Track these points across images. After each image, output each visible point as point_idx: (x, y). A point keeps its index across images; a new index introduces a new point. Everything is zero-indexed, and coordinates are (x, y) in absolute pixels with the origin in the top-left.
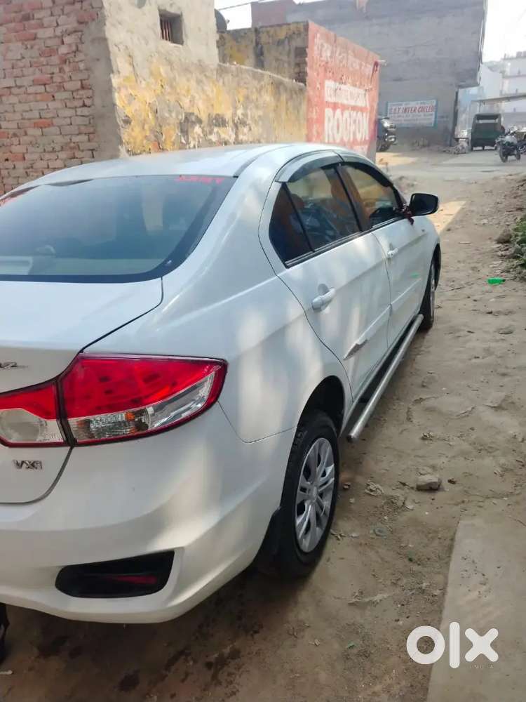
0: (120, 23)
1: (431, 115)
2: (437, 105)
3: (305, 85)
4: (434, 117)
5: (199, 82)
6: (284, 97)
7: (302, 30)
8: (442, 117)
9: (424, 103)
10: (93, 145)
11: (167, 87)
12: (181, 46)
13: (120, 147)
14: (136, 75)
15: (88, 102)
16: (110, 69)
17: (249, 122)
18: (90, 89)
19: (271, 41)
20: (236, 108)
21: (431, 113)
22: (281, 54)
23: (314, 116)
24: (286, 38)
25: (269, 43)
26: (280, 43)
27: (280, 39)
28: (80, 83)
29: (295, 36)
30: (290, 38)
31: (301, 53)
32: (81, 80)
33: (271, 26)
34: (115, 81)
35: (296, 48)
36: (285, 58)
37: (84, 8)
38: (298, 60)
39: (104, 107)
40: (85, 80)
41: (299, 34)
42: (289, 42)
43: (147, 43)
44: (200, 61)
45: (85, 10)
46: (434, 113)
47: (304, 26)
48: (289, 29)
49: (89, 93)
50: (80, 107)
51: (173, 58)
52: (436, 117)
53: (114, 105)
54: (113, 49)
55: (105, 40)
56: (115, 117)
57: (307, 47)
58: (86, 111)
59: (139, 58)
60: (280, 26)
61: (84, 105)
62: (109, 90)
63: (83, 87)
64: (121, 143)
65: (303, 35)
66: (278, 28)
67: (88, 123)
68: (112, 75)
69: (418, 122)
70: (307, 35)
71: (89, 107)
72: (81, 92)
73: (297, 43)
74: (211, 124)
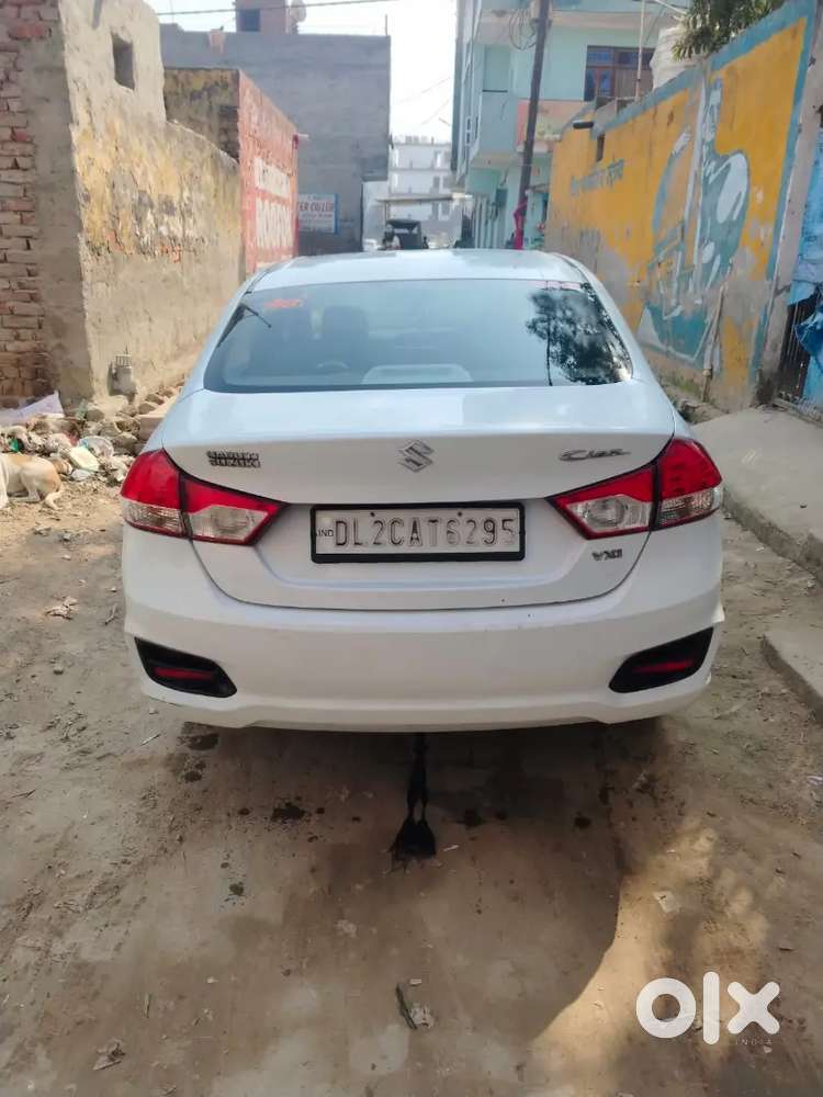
0: (78, 49)
1: (330, 216)
2: (337, 202)
3: (238, 161)
4: (333, 218)
5: (150, 146)
6: (222, 177)
7: (229, 80)
8: (346, 221)
9: (319, 199)
10: (31, 230)
11: (121, 150)
12: (131, 90)
13: (79, 236)
14: (94, 130)
15: (23, 162)
16: (68, 118)
17: (194, 210)
18: (31, 142)
19: (180, 91)
20: (182, 190)
21: (328, 213)
22: (196, 112)
23: (247, 207)
24: (204, 89)
25: (177, 94)
26: (194, 96)
27: (194, 91)
28: (9, 132)
29: (219, 89)
30: (210, 90)
31: (230, 114)
32: (12, 128)
33: (180, 69)
34: (76, 135)
35: (221, 107)
36: (203, 119)
37: (23, 16)
38: (225, 124)
39: (53, 172)
40: (17, 128)
41: (225, 86)
42: (209, 96)
43: (102, 83)
44: (149, 115)
45: (26, 20)
46: (333, 214)
47: (233, 75)
48: (210, 77)
49: (29, 149)
50: (7, 169)
51: (126, 108)
52: (336, 220)
53: (73, 171)
54: (71, 86)
55: (62, 71)
56: (74, 191)
57: (238, 107)
58: (18, 176)
59: (96, 104)
60: (194, 70)
61: (16, 166)
62: (67, 148)
63: (14, 138)
64: (80, 229)
65: (230, 89)
66: (191, 74)
67: (22, 195)
68: (71, 127)
69: (312, 225)
70: (237, 90)
71: (25, 170)
72: (12, 146)
73: (222, 99)
74: (161, 211)
